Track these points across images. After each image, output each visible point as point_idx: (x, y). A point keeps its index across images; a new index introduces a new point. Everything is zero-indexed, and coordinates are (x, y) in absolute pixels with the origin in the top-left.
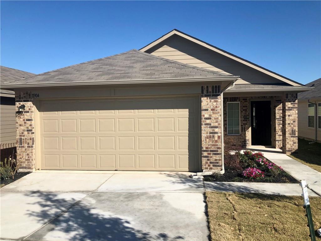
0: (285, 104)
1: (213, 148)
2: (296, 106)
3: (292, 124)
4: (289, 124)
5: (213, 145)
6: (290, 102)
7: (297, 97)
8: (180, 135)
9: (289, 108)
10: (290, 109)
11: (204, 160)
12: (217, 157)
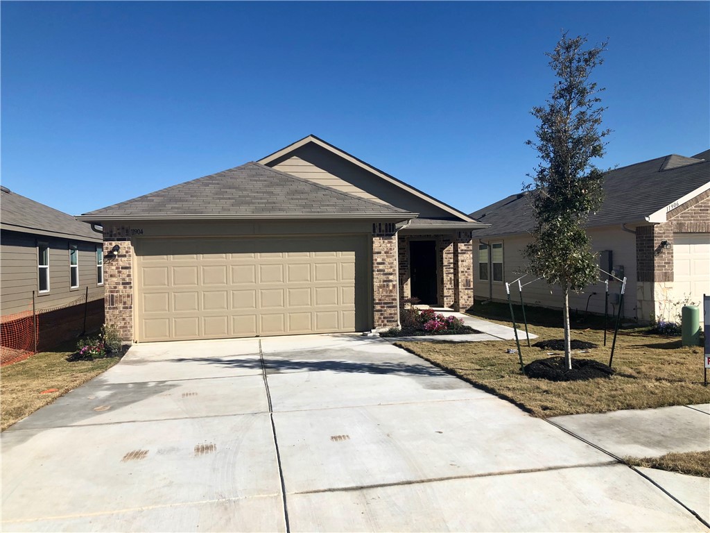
0: (457, 245)
1: (387, 300)
2: (471, 248)
3: (466, 272)
4: (462, 272)
5: (387, 296)
6: (463, 243)
7: (471, 237)
8: (345, 285)
9: (462, 250)
10: (464, 252)
11: (377, 315)
12: (392, 311)
